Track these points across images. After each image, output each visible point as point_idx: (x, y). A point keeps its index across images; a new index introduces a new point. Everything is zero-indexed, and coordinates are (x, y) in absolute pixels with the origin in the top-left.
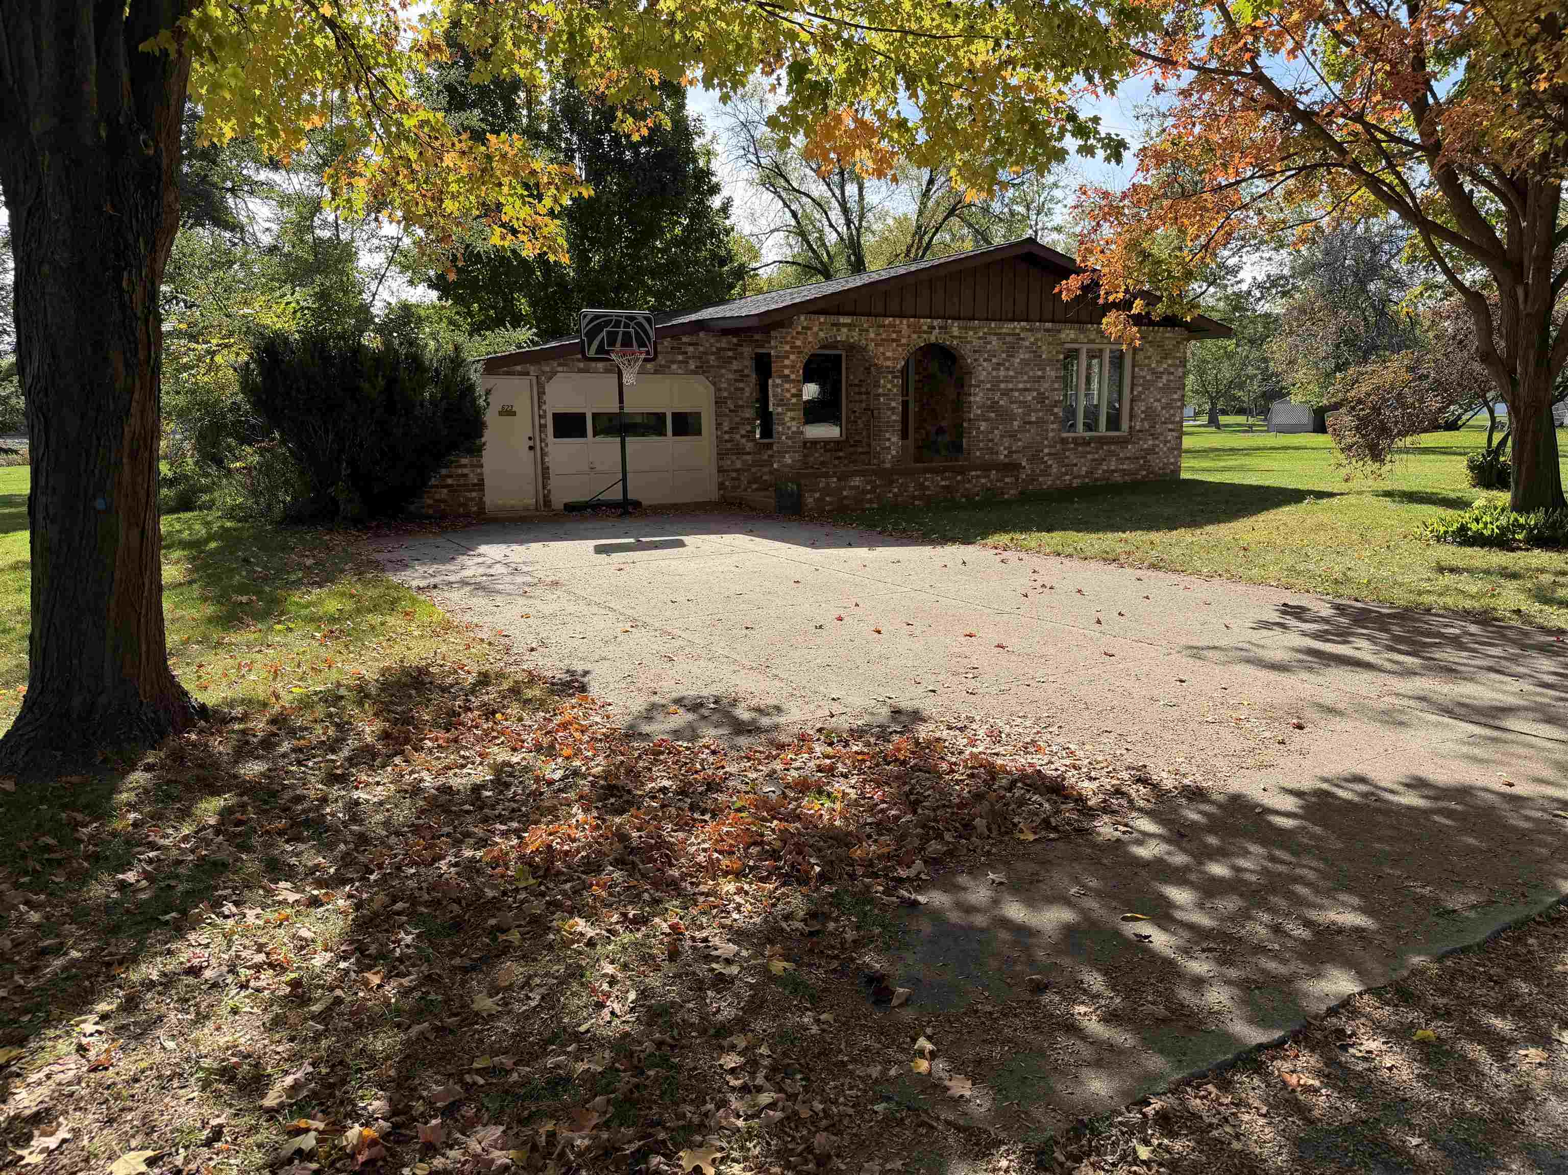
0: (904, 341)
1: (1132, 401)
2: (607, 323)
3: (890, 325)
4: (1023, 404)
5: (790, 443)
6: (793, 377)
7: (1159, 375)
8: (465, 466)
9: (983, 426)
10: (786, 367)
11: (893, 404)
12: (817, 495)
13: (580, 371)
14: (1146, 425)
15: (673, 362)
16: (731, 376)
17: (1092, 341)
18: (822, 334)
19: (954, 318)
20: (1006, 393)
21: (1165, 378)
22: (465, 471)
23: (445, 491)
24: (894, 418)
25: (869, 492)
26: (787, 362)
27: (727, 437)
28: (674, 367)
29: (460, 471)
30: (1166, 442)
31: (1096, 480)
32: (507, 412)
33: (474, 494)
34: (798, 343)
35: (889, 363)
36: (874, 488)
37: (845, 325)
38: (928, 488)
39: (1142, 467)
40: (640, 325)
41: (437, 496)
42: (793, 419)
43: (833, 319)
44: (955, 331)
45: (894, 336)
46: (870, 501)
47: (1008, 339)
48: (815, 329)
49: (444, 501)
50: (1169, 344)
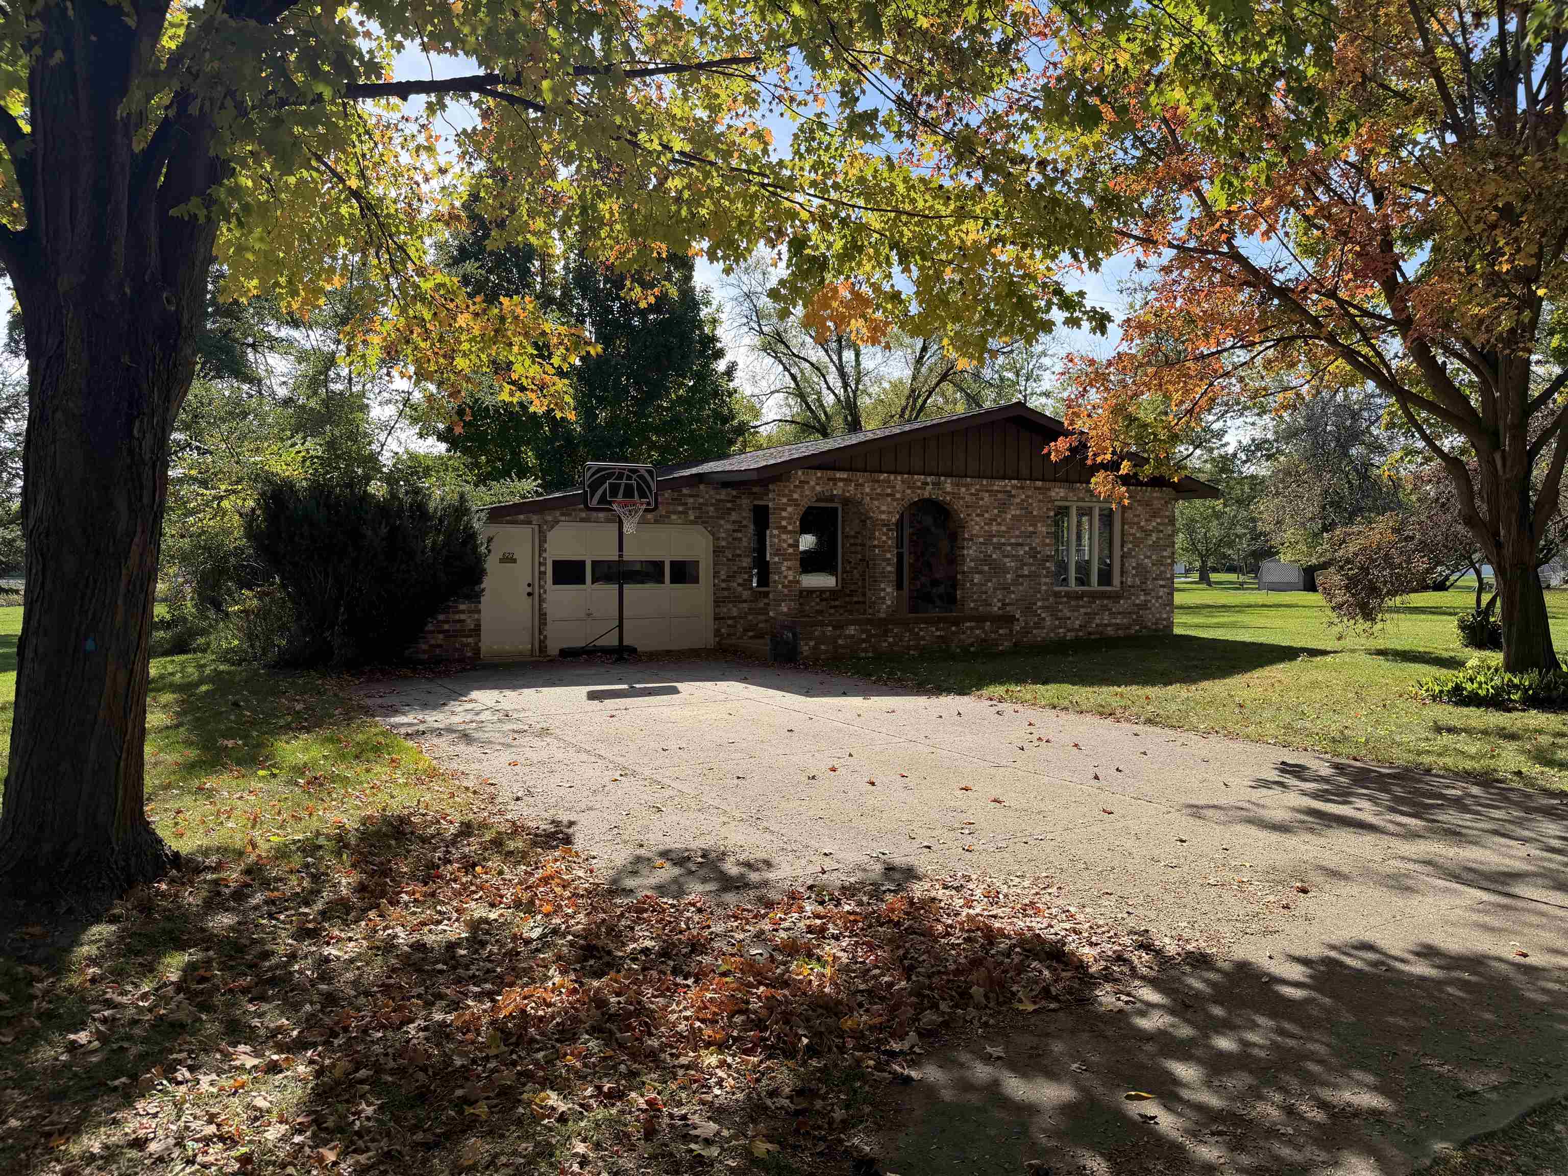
0: (898, 496)
1: (1123, 557)
2: (610, 476)
3: (884, 481)
4: (1015, 557)
5: (786, 591)
6: (790, 528)
7: (1148, 533)
8: (463, 612)
9: (977, 578)
10: (784, 518)
11: (889, 556)
12: (812, 643)
13: (582, 520)
14: (1138, 581)
15: (674, 513)
16: (729, 527)
17: (1083, 500)
18: (818, 488)
19: (947, 475)
20: (999, 547)
21: (1154, 537)
22: (463, 617)
23: (441, 636)
24: (889, 569)
25: (864, 641)
26: (784, 514)
27: (724, 585)
28: (674, 517)
29: (457, 617)
30: (1158, 598)
31: (1090, 633)
32: (508, 559)
33: (470, 640)
34: (796, 496)
35: (883, 517)
36: (870, 636)
37: (841, 480)
38: (923, 638)
39: (1135, 622)
40: (641, 477)
41: (433, 642)
42: (789, 568)
43: (830, 473)
44: (948, 487)
45: (889, 491)
46: (865, 650)
47: (1000, 496)
48: (812, 483)
49: (440, 646)
50: (1157, 504)
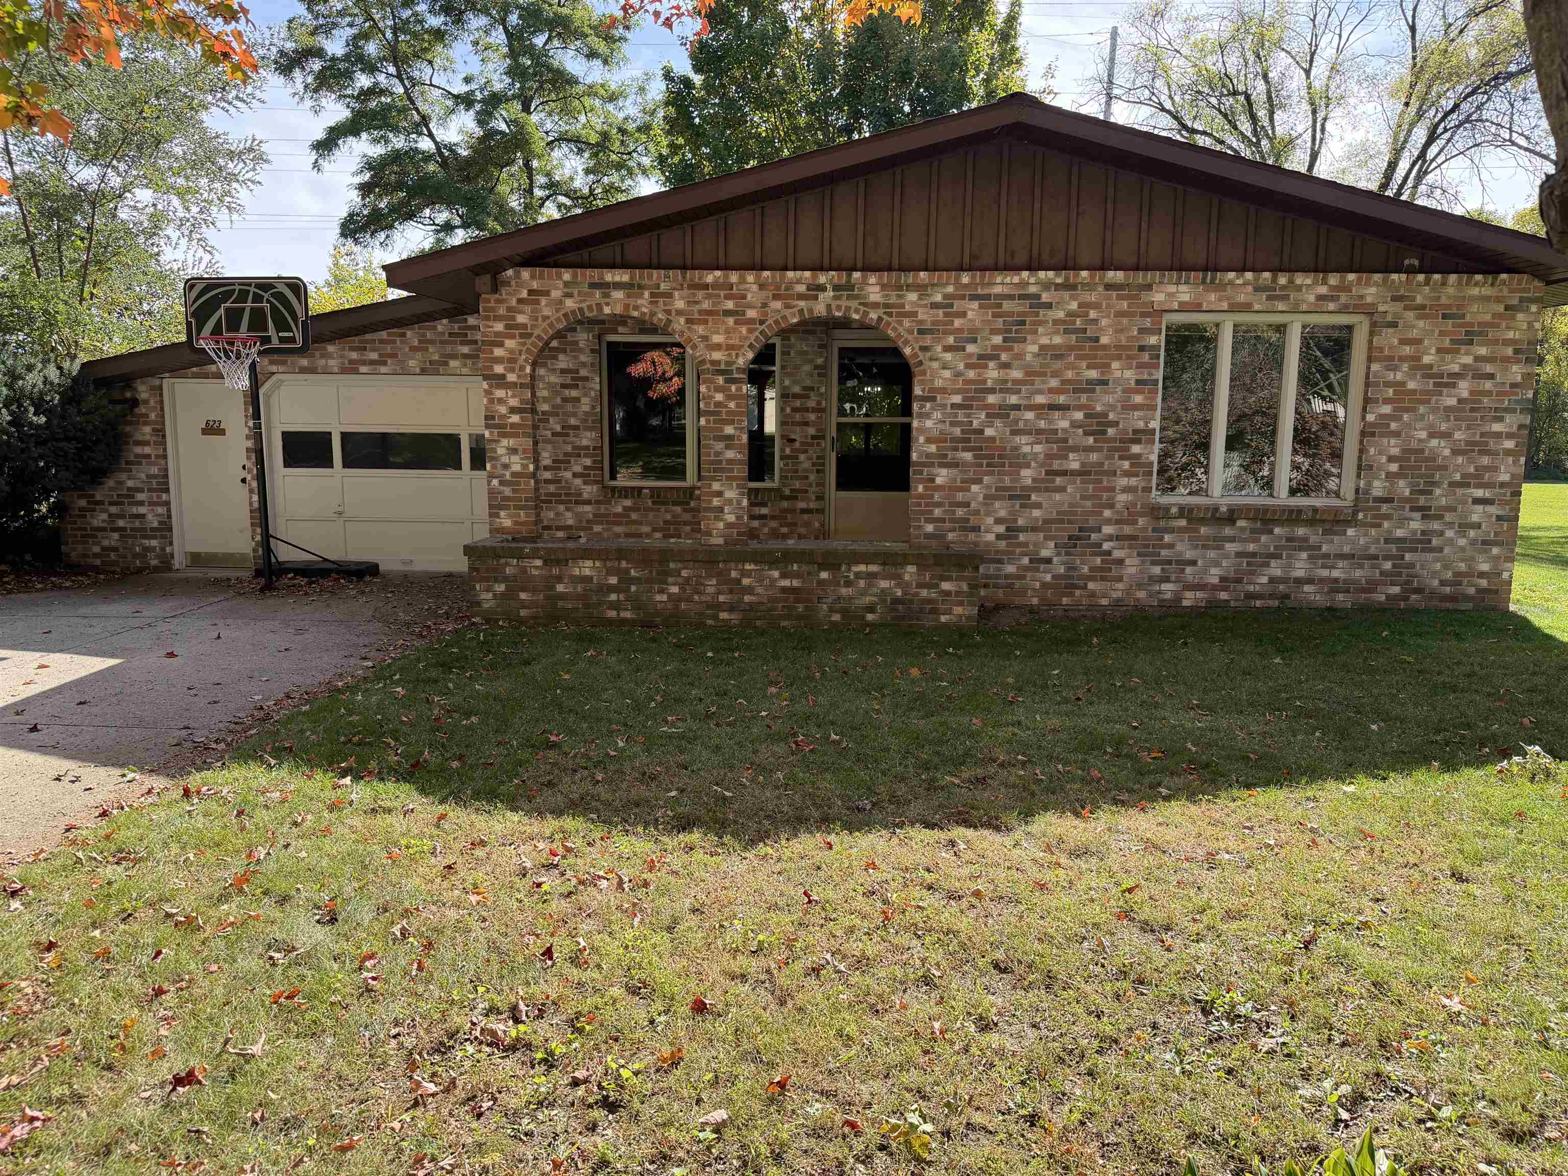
0: (751, 314)
1: (1363, 434)
2: (227, 295)
3: (716, 285)
4: (1049, 436)
6: (512, 377)
7: (1445, 382)
8: (141, 503)
9: (942, 476)
11: (729, 430)
12: (501, 588)
13: (303, 370)
14: (1403, 488)
15: (454, 356)
17: (1246, 308)
18: (570, 303)
19: (867, 268)
20: (1001, 412)
21: (1464, 388)
22: (142, 510)
23: (116, 536)
24: (730, 454)
25: (612, 589)
26: (498, 352)
28: (453, 363)
29: (134, 510)
30: (1464, 527)
31: (1250, 596)
32: (213, 429)
33: (154, 543)
34: (521, 319)
35: (717, 356)
36: (626, 580)
37: (618, 286)
38: (750, 590)
39: (1391, 577)
40: (280, 296)
41: (106, 543)
43: (593, 274)
44: (874, 293)
45: (730, 305)
46: (615, 606)
47: (1007, 306)
48: (556, 294)
49: (115, 549)
50: (1478, 314)
